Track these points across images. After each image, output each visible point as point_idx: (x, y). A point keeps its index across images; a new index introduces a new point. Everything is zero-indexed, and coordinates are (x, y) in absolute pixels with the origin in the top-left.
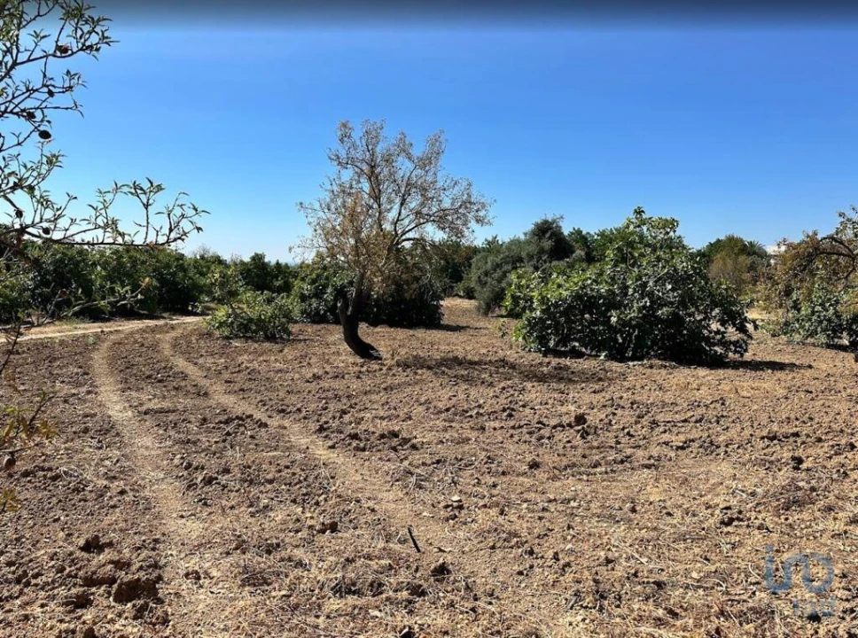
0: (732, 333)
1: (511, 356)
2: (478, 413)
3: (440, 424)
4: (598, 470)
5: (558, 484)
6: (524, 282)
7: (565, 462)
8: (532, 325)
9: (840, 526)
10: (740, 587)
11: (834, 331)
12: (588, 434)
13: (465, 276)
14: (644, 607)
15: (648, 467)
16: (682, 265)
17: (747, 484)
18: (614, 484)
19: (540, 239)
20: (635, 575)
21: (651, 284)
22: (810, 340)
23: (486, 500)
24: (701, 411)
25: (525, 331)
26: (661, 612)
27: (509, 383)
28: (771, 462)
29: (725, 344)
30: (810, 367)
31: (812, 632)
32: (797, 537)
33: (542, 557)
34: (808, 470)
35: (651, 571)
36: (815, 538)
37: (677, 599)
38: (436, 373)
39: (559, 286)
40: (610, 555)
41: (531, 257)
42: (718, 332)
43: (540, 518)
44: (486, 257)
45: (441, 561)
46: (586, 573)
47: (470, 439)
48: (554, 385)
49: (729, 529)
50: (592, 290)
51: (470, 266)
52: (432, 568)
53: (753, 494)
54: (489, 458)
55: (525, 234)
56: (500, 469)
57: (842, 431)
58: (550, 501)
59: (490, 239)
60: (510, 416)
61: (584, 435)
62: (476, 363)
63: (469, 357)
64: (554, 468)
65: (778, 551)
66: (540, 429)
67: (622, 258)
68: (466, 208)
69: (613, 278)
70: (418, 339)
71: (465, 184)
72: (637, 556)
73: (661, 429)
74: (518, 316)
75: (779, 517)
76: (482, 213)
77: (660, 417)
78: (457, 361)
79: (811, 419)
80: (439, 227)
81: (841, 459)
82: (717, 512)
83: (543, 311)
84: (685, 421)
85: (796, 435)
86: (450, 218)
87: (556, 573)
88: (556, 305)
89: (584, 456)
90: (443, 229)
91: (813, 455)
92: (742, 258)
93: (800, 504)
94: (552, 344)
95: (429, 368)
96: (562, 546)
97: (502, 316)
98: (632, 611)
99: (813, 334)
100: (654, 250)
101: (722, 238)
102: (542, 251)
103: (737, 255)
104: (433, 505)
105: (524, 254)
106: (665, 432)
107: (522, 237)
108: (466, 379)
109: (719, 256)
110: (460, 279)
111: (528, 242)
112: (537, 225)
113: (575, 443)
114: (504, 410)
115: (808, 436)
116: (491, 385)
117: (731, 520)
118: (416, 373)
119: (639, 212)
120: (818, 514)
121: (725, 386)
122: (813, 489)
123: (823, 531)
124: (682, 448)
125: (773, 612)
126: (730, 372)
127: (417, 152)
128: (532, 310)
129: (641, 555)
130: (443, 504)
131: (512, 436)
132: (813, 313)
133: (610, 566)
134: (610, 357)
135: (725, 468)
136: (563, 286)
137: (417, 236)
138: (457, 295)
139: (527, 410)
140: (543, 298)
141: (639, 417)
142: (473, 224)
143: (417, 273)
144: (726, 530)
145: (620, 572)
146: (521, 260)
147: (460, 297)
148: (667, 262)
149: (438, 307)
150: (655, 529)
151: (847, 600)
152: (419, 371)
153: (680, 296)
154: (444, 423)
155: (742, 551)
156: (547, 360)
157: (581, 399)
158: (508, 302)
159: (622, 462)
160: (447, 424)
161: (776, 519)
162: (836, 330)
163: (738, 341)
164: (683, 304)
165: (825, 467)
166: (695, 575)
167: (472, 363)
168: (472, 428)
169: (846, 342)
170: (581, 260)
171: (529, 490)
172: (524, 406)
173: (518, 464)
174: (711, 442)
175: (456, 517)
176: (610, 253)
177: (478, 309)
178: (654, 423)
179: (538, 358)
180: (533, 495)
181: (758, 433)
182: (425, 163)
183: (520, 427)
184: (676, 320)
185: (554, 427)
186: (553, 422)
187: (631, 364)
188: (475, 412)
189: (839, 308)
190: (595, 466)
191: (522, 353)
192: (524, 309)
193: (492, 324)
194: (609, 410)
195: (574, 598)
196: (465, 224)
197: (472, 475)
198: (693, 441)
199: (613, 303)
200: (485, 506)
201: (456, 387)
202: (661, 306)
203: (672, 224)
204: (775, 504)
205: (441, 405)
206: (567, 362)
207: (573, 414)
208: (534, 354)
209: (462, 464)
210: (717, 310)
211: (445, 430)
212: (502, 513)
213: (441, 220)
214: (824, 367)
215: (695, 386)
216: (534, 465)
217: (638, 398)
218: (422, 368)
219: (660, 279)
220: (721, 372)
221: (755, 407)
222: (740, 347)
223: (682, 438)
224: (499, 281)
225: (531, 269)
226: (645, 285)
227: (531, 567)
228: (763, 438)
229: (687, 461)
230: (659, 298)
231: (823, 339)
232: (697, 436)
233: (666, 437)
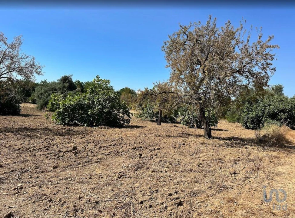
0: (126, 117)
1: (50, 126)
2: (33, 149)
3: (15, 155)
4: (79, 166)
5: (64, 173)
6: (56, 98)
7: (68, 164)
8: (59, 114)
9: (150, 173)
10: (122, 198)
11: (152, 117)
12: (77, 153)
13: (32, 94)
14: (91, 212)
15: (97, 162)
16: (112, 95)
17: (126, 164)
18: (85, 170)
19: (64, 82)
20: (89, 201)
21: (102, 101)
22: (146, 119)
23: (34, 183)
24: (115, 142)
25: (56, 117)
26: (97, 212)
27: (48, 137)
28: (134, 156)
29: (124, 120)
30: (146, 127)
31: (141, 207)
32: (139, 178)
33: (55, 201)
34: (143, 157)
35: (95, 198)
36: (144, 178)
37: (102, 206)
38: (15, 134)
39: (70, 100)
40: (81, 196)
41: (60, 89)
42: (122, 117)
43: (56, 187)
44: (41, 88)
45: (10, 212)
46: (71, 204)
47: (28, 160)
48: (67, 137)
49: (120, 179)
50: (82, 102)
51: (34, 90)
52: (5, 215)
53: (128, 167)
54: (36, 167)
55: (58, 80)
56: (41, 171)
57: (152, 145)
58: (60, 180)
59: (44, 81)
60: (47, 149)
61: (76, 154)
62: (35, 129)
63: (32, 127)
64: (63, 167)
65: (133, 184)
66: (59, 153)
67: (93, 92)
68: (32, 67)
69: (89, 98)
70: (8, 120)
71: (32, 58)
72: (90, 194)
73: (102, 149)
74: (54, 111)
75: (134, 173)
76: (39, 70)
77: (102, 145)
78: (26, 129)
79: (145, 142)
80: (19, 74)
81: (151, 153)
82: (117, 174)
83: (64, 109)
84: (110, 145)
85: (141, 147)
86: (24, 71)
87: (60, 206)
88: (69, 107)
89: (75, 162)
90: (20, 75)
91: (145, 152)
92: (130, 94)
93: (140, 168)
94: (67, 121)
95: (12, 132)
96: (63, 196)
97: (48, 111)
98: (87, 214)
99: (147, 117)
100: (103, 90)
101: (124, 88)
102: (64, 87)
103: (128, 93)
104: (8, 190)
105: (57, 88)
106: (104, 149)
107: (57, 81)
108: (29, 136)
109: (123, 93)
110: (30, 96)
111: (59, 83)
112: (63, 77)
113: (72, 157)
114: (45, 147)
115: (144, 147)
116: (41, 138)
117: (121, 176)
118: (5, 135)
119: (98, 77)
120: (145, 170)
121: (123, 134)
122: (144, 163)
123: (146, 176)
124: (108, 155)
125: (130, 204)
126: (125, 129)
127: (9, 42)
128: (59, 108)
129: (92, 193)
130: (13, 188)
131: (47, 157)
132: (147, 111)
133: (80, 200)
134: (88, 126)
135: (121, 160)
136: (72, 100)
137: (8, 76)
138: (28, 102)
139: (55, 147)
140: (64, 104)
141: (95, 145)
142: (35, 74)
143: (8, 92)
144: (119, 180)
145: (84, 201)
146: (56, 90)
147: (30, 103)
148: (107, 94)
149: (19, 107)
150: (97, 183)
151: (150, 195)
152: (7, 134)
153: (111, 105)
154: (17, 155)
155: (123, 186)
156: (64, 127)
157: (76, 141)
158: (50, 106)
159: (88, 162)
160: (19, 155)
161: (134, 174)
162: (153, 116)
163: (127, 120)
164: (112, 108)
165: (147, 156)
166: (109, 197)
167: (33, 130)
168: (30, 156)
169: (155, 120)
170: (79, 91)
171: (52, 177)
172: (53, 145)
173: (49, 167)
174: (117, 152)
175: (19, 192)
176: (89, 90)
177: (37, 108)
178: (100, 147)
179: (61, 127)
180: (54, 178)
181: (131, 147)
182: (13, 47)
183: (51, 153)
184: (110, 113)
185: (65, 152)
186: (64, 150)
187: (95, 127)
188: (32, 149)
189: (154, 110)
190: (79, 165)
191: (55, 125)
192: (56, 108)
193: (43, 114)
194: (86, 144)
195: (66, 214)
196: (31, 73)
197: (28, 174)
198: (112, 152)
199: (89, 107)
200: (33, 186)
201: (24, 140)
202: (105, 108)
203: (109, 82)
204: (133, 169)
205: (16, 148)
206: (72, 128)
207: (72, 147)
208: (59, 125)
209: (24, 171)
210: (121, 110)
211: (18, 157)
212: (40, 187)
213: (20, 71)
214: (149, 127)
215: (114, 134)
216: (56, 167)
217: (96, 139)
218: (9, 132)
219: (105, 99)
220: (122, 129)
221: (131, 140)
222: (128, 121)
223: (109, 151)
224: (47, 97)
225: (60, 93)
226: (100, 101)
227: (50, 206)
228: (132, 149)
229: (110, 159)
230: (104, 106)
231: (149, 119)
232: (113, 150)
233: (103, 152)
